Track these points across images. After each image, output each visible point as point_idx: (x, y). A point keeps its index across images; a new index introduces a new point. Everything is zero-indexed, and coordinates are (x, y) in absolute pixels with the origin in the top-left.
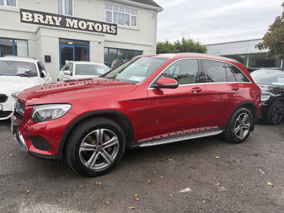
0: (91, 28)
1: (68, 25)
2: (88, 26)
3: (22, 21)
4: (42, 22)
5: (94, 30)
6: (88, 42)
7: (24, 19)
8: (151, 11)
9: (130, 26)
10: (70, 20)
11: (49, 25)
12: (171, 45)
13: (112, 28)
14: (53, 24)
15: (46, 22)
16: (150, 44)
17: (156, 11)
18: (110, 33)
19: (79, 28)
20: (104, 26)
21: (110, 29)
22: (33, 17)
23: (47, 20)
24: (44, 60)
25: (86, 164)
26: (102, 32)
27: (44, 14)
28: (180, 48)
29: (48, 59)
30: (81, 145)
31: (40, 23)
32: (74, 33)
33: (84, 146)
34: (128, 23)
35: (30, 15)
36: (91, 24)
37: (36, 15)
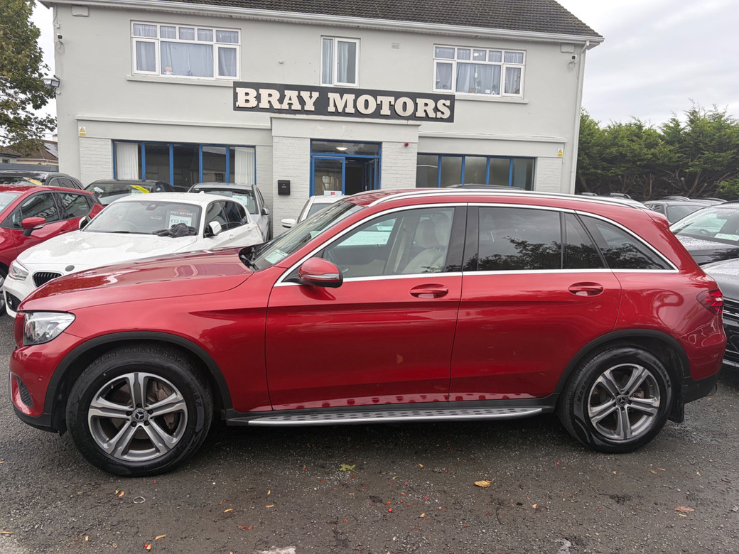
0: (386, 111)
1: (331, 109)
2: (379, 106)
3: (237, 108)
4: (277, 105)
5: (395, 115)
6: (379, 144)
7: (241, 103)
8: (565, 49)
9: (502, 95)
10: (337, 96)
11: (290, 111)
12: (651, 134)
13: (440, 106)
14: (299, 108)
15: (285, 106)
16: (558, 138)
17: (580, 46)
18: (436, 119)
19: (358, 114)
20: (420, 101)
21: (436, 110)
22: (258, 98)
23: (286, 101)
24: (275, 190)
25: (105, 446)
26: (413, 117)
27: (282, 88)
28: (680, 141)
29: (284, 188)
30: (93, 404)
31: (271, 109)
32: (344, 126)
33: (100, 406)
34: (496, 88)
35: (253, 92)
36: (386, 100)
37: (264, 92)
